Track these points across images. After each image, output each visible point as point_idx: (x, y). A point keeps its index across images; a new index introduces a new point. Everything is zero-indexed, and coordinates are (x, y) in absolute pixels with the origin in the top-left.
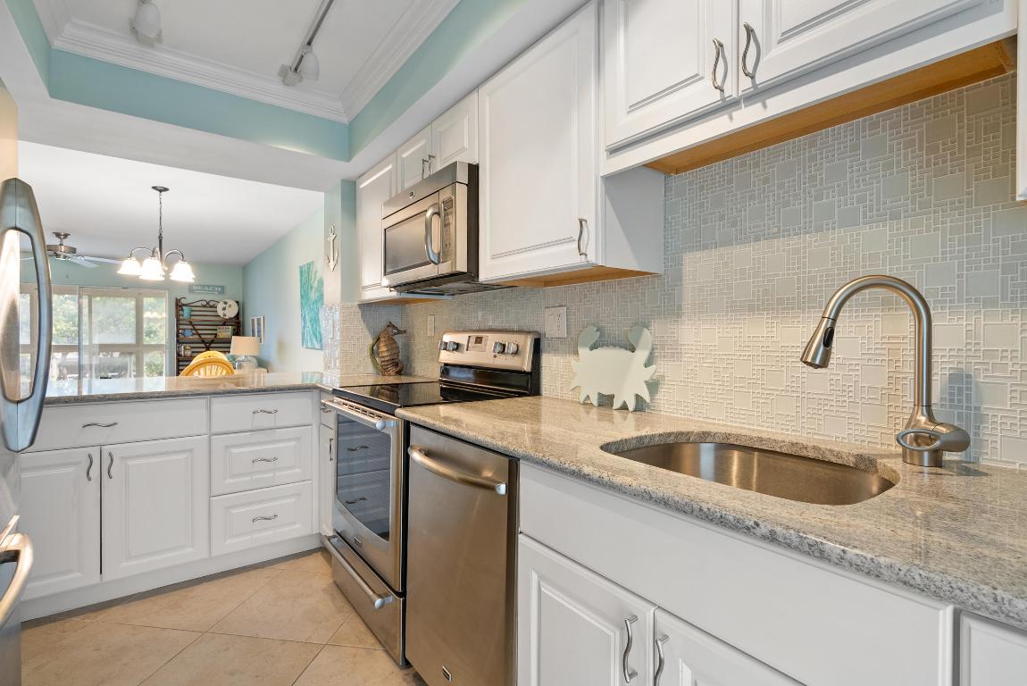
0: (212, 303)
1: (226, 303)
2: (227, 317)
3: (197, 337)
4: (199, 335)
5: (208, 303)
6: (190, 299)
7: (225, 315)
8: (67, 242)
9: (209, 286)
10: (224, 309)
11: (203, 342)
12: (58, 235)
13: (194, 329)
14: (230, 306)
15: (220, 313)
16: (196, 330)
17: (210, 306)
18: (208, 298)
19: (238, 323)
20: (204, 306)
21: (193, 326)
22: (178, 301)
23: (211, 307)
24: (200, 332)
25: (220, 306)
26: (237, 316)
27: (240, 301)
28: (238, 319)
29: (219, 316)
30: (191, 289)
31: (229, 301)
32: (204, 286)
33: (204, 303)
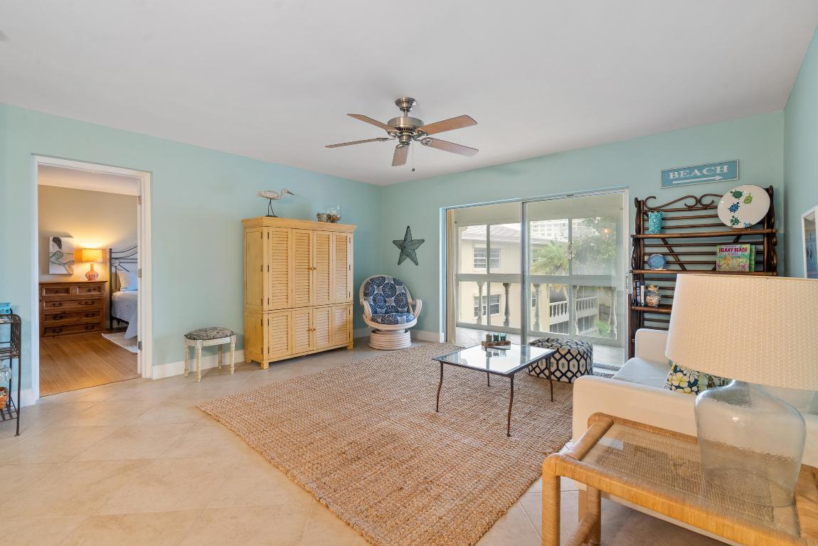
0: (706, 201)
1: (737, 195)
2: (741, 226)
4: (681, 263)
6: (664, 197)
7: (736, 221)
9: (700, 168)
10: (734, 208)
13: (672, 253)
14: (749, 200)
15: (725, 216)
16: (676, 255)
17: (704, 205)
18: (698, 191)
19: (771, 236)
20: (690, 208)
21: (670, 247)
22: (639, 204)
23: (706, 207)
24: (682, 258)
25: (725, 204)
26: (769, 219)
27: (779, 187)
28: (771, 225)
29: (723, 225)
30: (666, 180)
31: (746, 190)
32: (691, 169)
33: (691, 202)
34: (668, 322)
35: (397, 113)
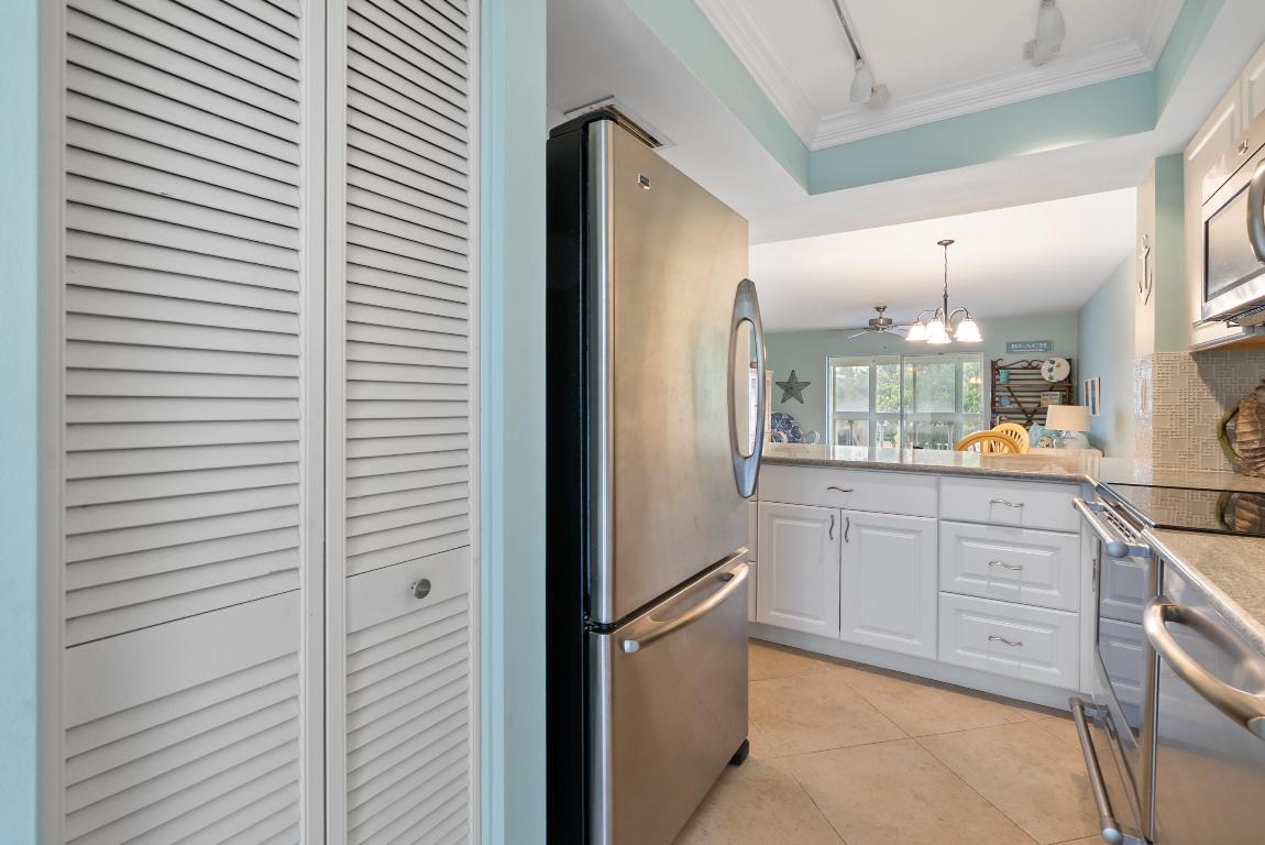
0: (1034, 364)
1: (1053, 362)
2: (1054, 381)
3: (1016, 405)
4: (1019, 403)
5: (1030, 364)
6: (1008, 360)
7: (1051, 378)
8: (885, 315)
9: (1031, 343)
10: (1051, 370)
11: (1024, 412)
12: (878, 309)
13: (1013, 396)
14: (1058, 366)
15: (1046, 375)
16: (1015, 397)
17: (1033, 367)
18: (1029, 357)
19: (1070, 387)
20: (1024, 368)
21: (1011, 392)
22: (994, 364)
23: (1034, 368)
24: (1019, 399)
25: (1045, 367)
26: (1069, 379)
27: (1074, 359)
28: (1070, 382)
29: (1043, 379)
30: (1009, 349)
31: (1057, 360)
32: (1026, 343)
33: (1026, 364)
34: (1045, 419)
35: (876, 315)
